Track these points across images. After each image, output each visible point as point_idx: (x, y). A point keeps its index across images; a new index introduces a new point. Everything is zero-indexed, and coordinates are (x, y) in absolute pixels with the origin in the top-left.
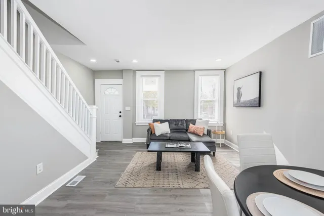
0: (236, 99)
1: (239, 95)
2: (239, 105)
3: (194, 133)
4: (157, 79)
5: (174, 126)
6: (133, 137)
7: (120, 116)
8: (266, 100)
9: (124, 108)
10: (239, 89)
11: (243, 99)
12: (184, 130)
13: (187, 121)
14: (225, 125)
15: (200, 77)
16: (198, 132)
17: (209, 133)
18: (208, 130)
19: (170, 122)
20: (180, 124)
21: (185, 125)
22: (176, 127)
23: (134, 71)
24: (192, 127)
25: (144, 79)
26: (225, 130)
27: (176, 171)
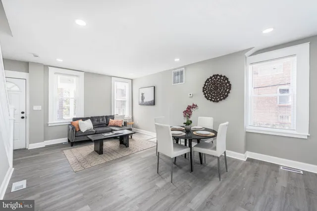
0: (141, 100)
1: (143, 98)
2: (143, 104)
3: (115, 126)
4: (75, 79)
5: (96, 122)
6: (45, 139)
7: (23, 118)
8: (157, 102)
9: (31, 108)
10: (142, 94)
11: (145, 100)
12: (105, 125)
13: (107, 117)
14: (132, 118)
15: (116, 82)
16: (118, 125)
17: (125, 124)
18: (124, 122)
19: (92, 119)
20: (101, 119)
21: (105, 120)
22: (98, 123)
23: (46, 67)
24: (111, 121)
25: (59, 77)
26: (133, 121)
27: (114, 151)
